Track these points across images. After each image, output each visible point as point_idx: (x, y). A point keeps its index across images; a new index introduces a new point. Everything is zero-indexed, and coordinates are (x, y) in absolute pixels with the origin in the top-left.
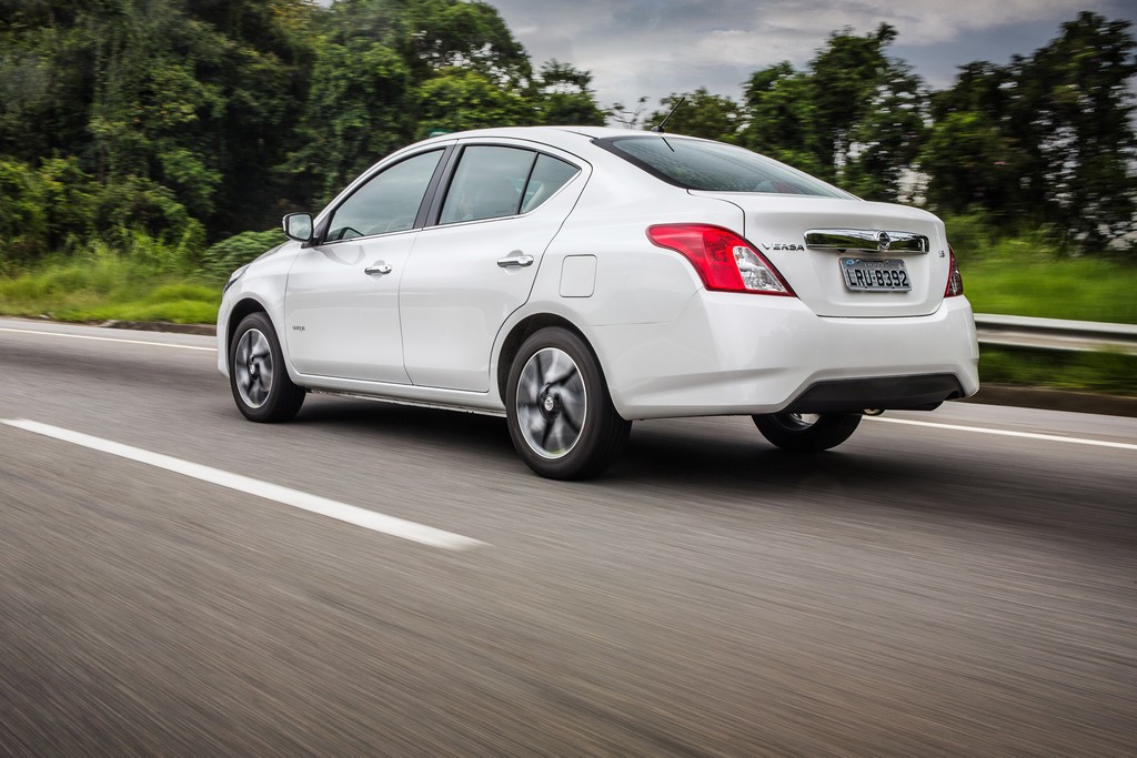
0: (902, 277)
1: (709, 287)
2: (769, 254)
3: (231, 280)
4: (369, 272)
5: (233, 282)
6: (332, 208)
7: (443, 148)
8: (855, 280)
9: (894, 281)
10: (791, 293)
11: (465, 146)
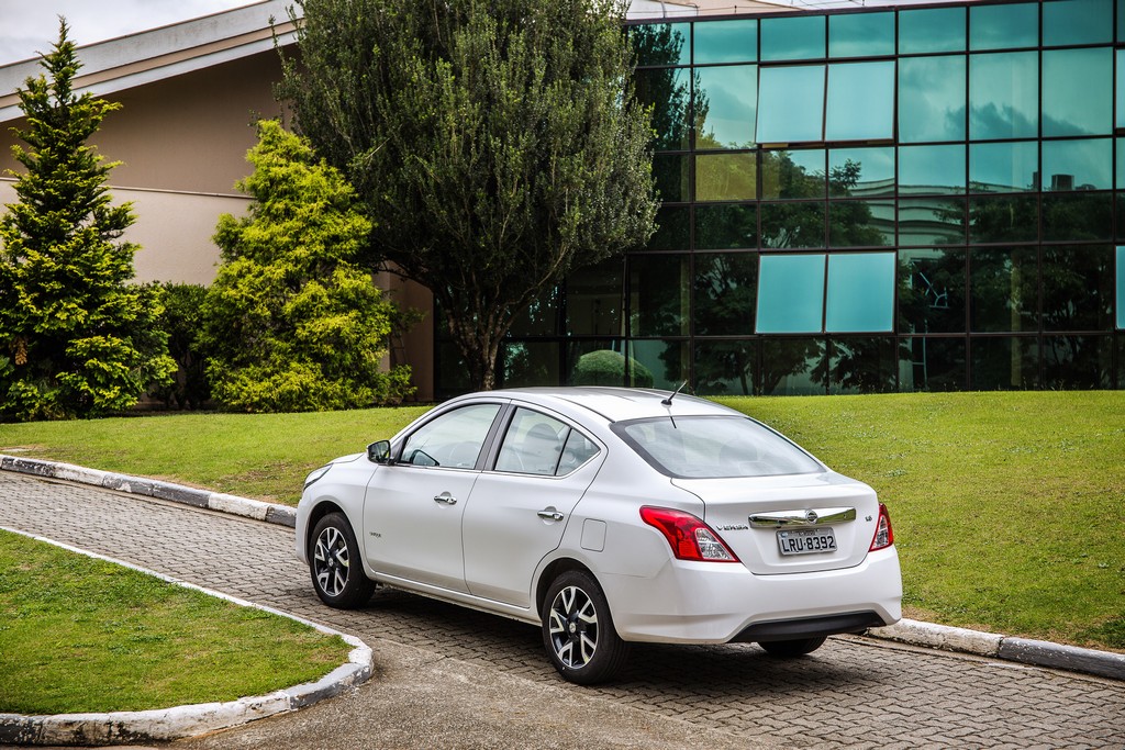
0: (829, 541)
1: (678, 556)
2: (722, 534)
3: (309, 480)
4: (437, 500)
5: (310, 484)
6: (405, 434)
7: (501, 404)
8: (788, 547)
9: (822, 545)
10: (738, 560)
11: (516, 407)
